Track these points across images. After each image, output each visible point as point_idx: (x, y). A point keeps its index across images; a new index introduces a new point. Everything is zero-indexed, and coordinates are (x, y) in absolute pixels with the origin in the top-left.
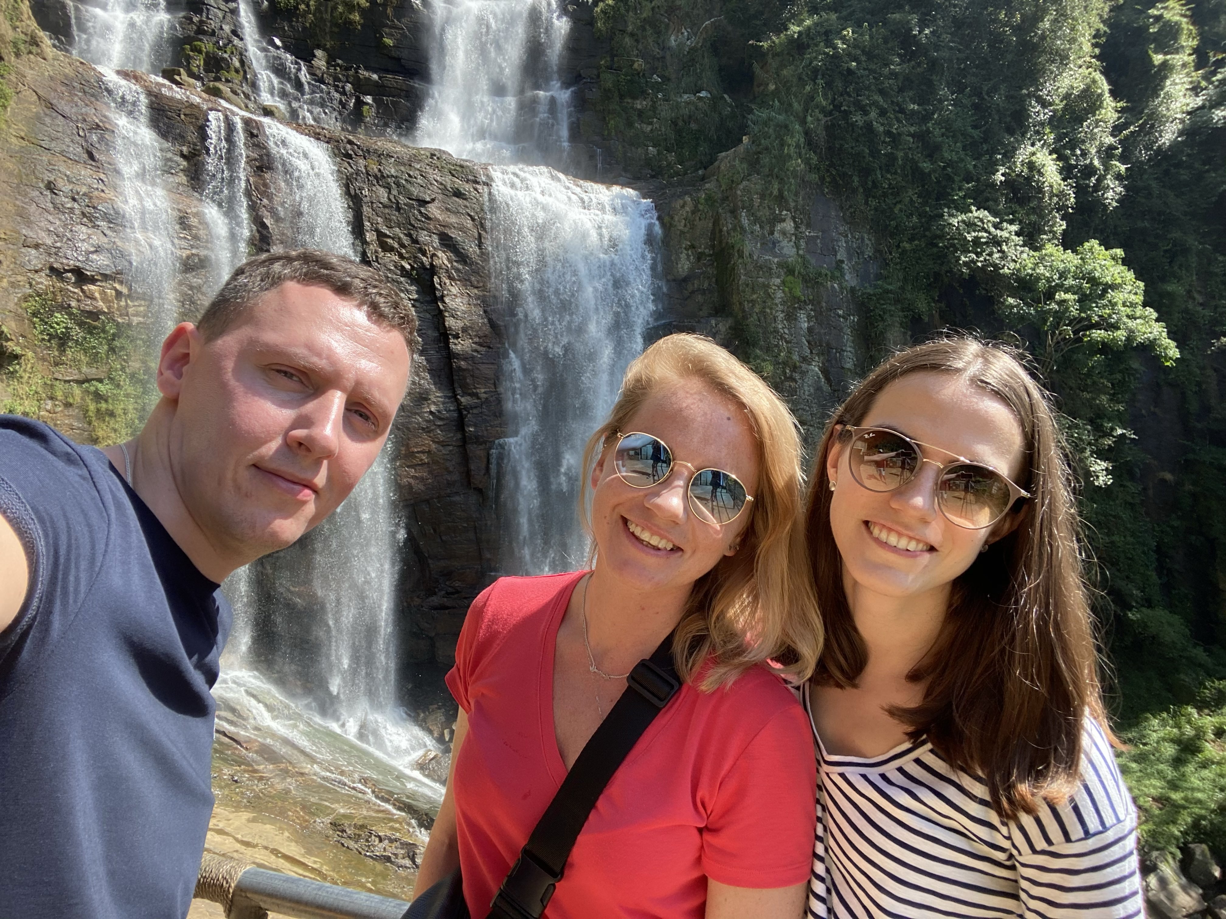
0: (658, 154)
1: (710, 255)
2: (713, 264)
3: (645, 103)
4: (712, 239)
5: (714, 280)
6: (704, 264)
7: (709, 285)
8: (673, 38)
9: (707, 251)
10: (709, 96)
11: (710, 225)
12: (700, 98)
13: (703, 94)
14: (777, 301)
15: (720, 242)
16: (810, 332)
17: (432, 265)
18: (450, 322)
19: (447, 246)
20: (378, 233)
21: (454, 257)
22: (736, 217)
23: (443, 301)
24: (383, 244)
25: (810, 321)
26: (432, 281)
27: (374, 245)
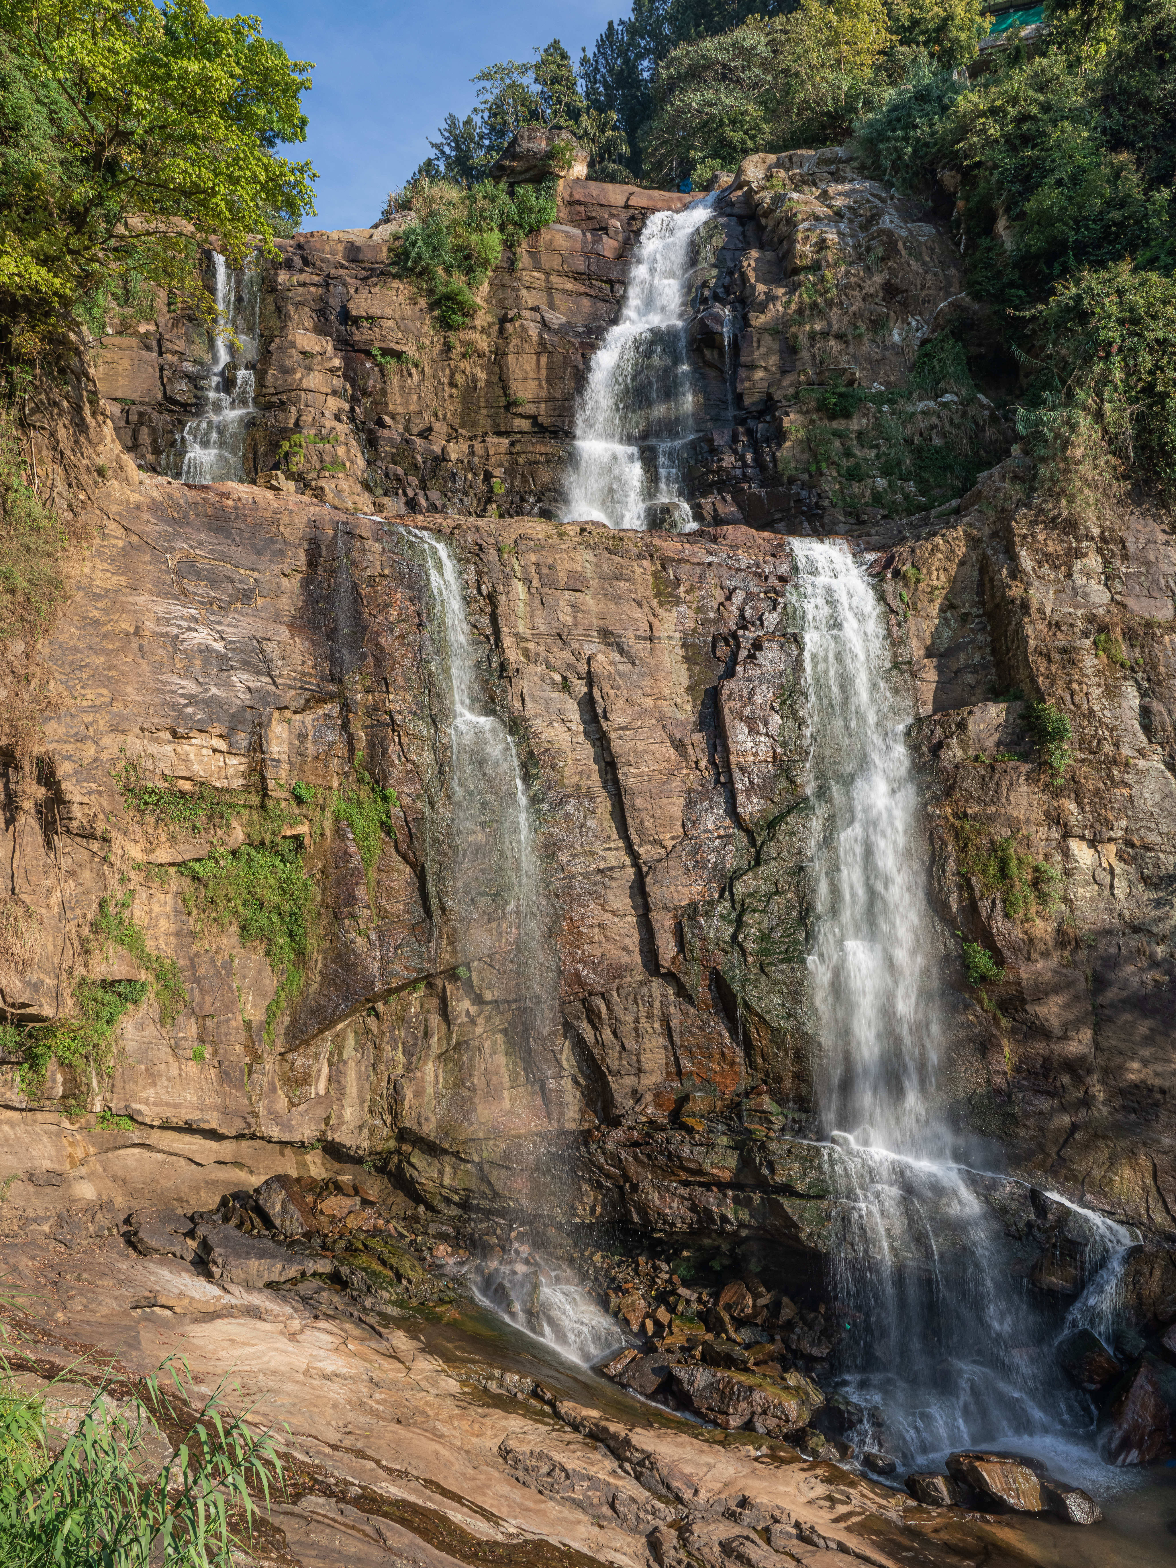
0: (890, 486)
1: (978, 616)
2: (985, 628)
3: (865, 421)
4: (980, 593)
5: (988, 650)
6: (972, 630)
7: (983, 658)
8: (895, 332)
9: (974, 611)
10: (955, 399)
11: (976, 573)
12: (945, 405)
13: (948, 397)
14: (1089, 672)
15: (993, 596)
16: (1145, 712)
17: (589, 672)
18: (616, 745)
19: (608, 644)
20: (519, 638)
21: (617, 657)
22: (1013, 558)
23: (606, 718)
24: (526, 653)
25: (1142, 696)
26: (590, 694)
27: (513, 655)
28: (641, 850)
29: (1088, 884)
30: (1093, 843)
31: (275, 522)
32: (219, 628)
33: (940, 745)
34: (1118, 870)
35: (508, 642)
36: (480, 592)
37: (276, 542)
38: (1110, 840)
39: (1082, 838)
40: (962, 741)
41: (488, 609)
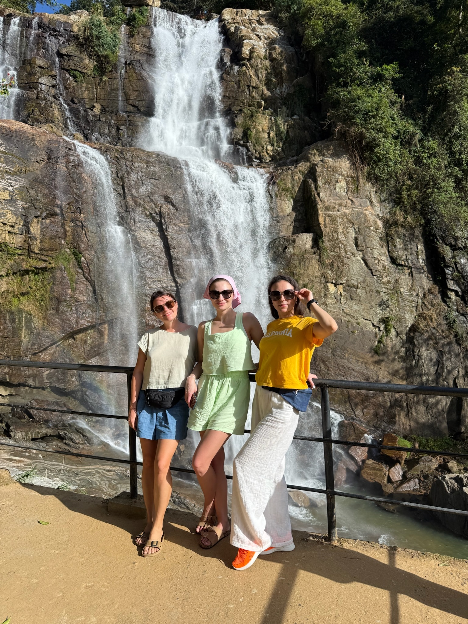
8: (278, 89)
10: (298, 118)
12: (293, 119)
13: (295, 117)
15: (308, 194)
16: (356, 239)
17: (160, 212)
18: (170, 241)
19: (168, 202)
20: (133, 196)
21: (171, 207)
22: (315, 181)
23: (167, 230)
24: (136, 202)
25: (356, 234)
26: (161, 220)
27: (131, 203)
28: (178, 281)
29: (333, 299)
30: (335, 285)
31: (34, 140)
32: (10, 181)
33: (286, 248)
34: (342, 294)
35: (129, 198)
36: (117, 176)
37: (34, 148)
38: (341, 284)
39: (332, 283)
40: (294, 247)
41: (121, 183)
